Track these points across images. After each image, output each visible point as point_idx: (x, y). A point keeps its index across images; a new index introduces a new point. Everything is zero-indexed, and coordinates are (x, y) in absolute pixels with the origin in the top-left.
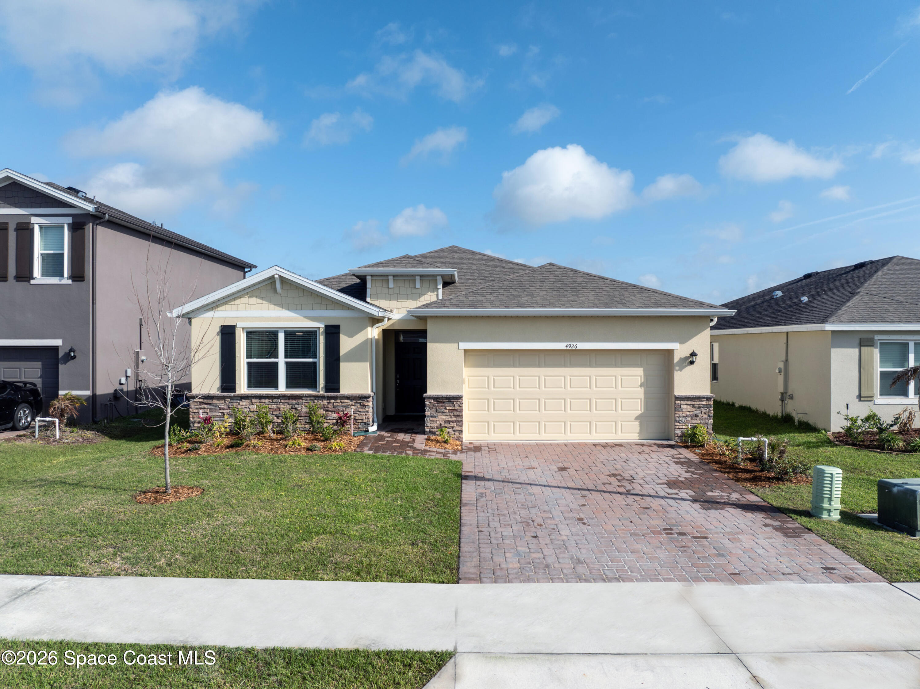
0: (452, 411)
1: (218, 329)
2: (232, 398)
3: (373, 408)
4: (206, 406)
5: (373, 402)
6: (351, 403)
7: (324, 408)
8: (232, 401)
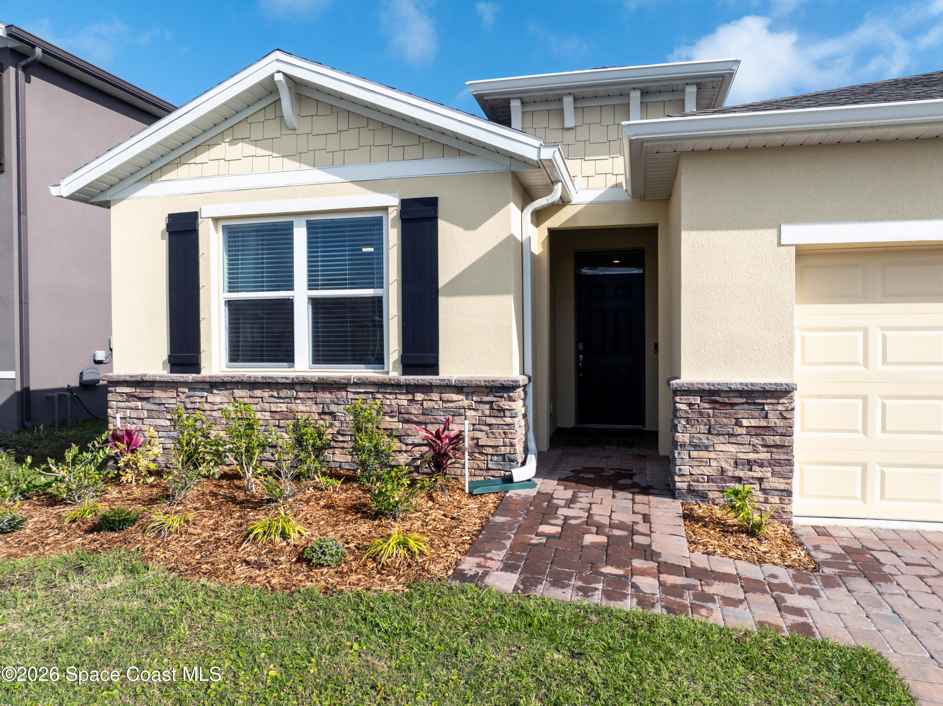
0: (758, 431)
1: (163, 225)
2: (192, 386)
3: (525, 416)
4: (139, 404)
5: (524, 400)
6: (466, 403)
7: (400, 413)
8: (192, 393)
